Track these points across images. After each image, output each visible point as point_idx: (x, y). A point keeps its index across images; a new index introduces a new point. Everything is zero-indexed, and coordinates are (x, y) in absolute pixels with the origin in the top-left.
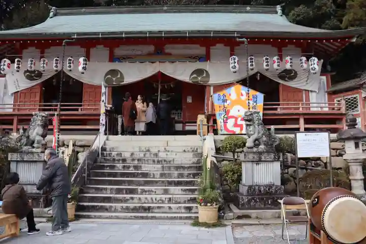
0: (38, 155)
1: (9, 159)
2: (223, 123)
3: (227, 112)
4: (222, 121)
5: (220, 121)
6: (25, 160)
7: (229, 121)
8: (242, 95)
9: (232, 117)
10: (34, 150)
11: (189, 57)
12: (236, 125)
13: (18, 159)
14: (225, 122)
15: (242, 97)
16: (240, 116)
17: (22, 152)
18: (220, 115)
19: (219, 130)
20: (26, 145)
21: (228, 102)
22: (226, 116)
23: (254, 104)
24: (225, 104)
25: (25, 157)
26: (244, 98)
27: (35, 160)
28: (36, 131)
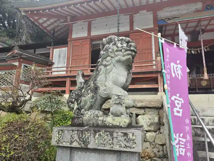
0: (126, 134)
1: (53, 142)
6: (90, 146)
10: (110, 120)
13: (75, 144)
17: (82, 125)
20: (91, 107)
25: (91, 139)
27: (117, 148)
28: (112, 75)
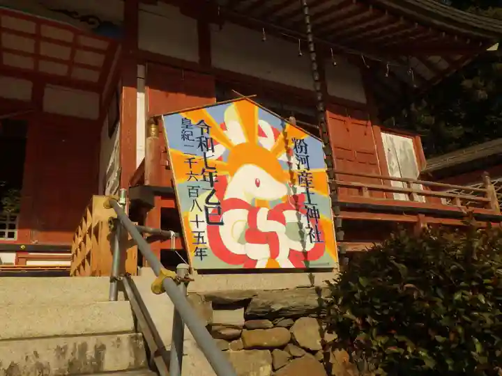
2: (203, 226)
3: (218, 185)
4: (202, 217)
5: (193, 217)
7: (227, 216)
8: (262, 134)
9: (236, 204)
11: (65, 12)
12: (253, 235)
14: (214, 222)
15: (262, 140)
16: (263, 203)
18: (193, 191)
19: (191, 254)
21: (220, 150)
22: (214, 199)
23: (303, 167)
24: (209, 154)
26: (268, 143)
